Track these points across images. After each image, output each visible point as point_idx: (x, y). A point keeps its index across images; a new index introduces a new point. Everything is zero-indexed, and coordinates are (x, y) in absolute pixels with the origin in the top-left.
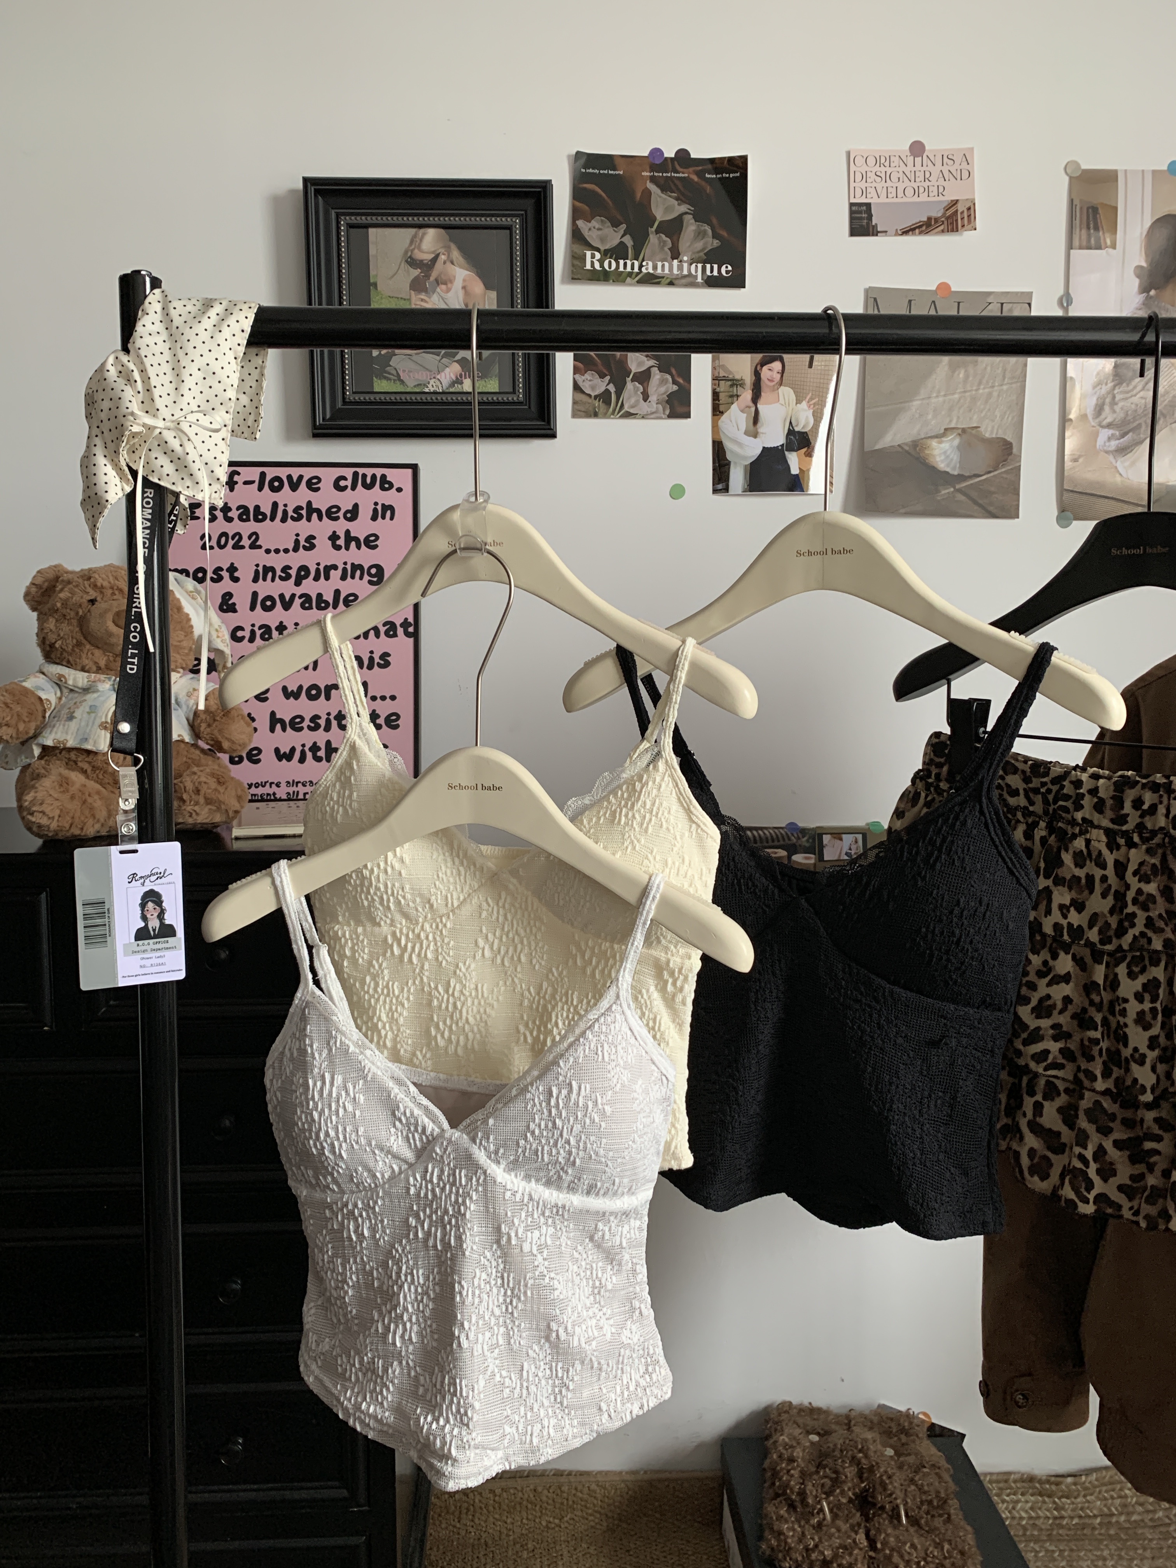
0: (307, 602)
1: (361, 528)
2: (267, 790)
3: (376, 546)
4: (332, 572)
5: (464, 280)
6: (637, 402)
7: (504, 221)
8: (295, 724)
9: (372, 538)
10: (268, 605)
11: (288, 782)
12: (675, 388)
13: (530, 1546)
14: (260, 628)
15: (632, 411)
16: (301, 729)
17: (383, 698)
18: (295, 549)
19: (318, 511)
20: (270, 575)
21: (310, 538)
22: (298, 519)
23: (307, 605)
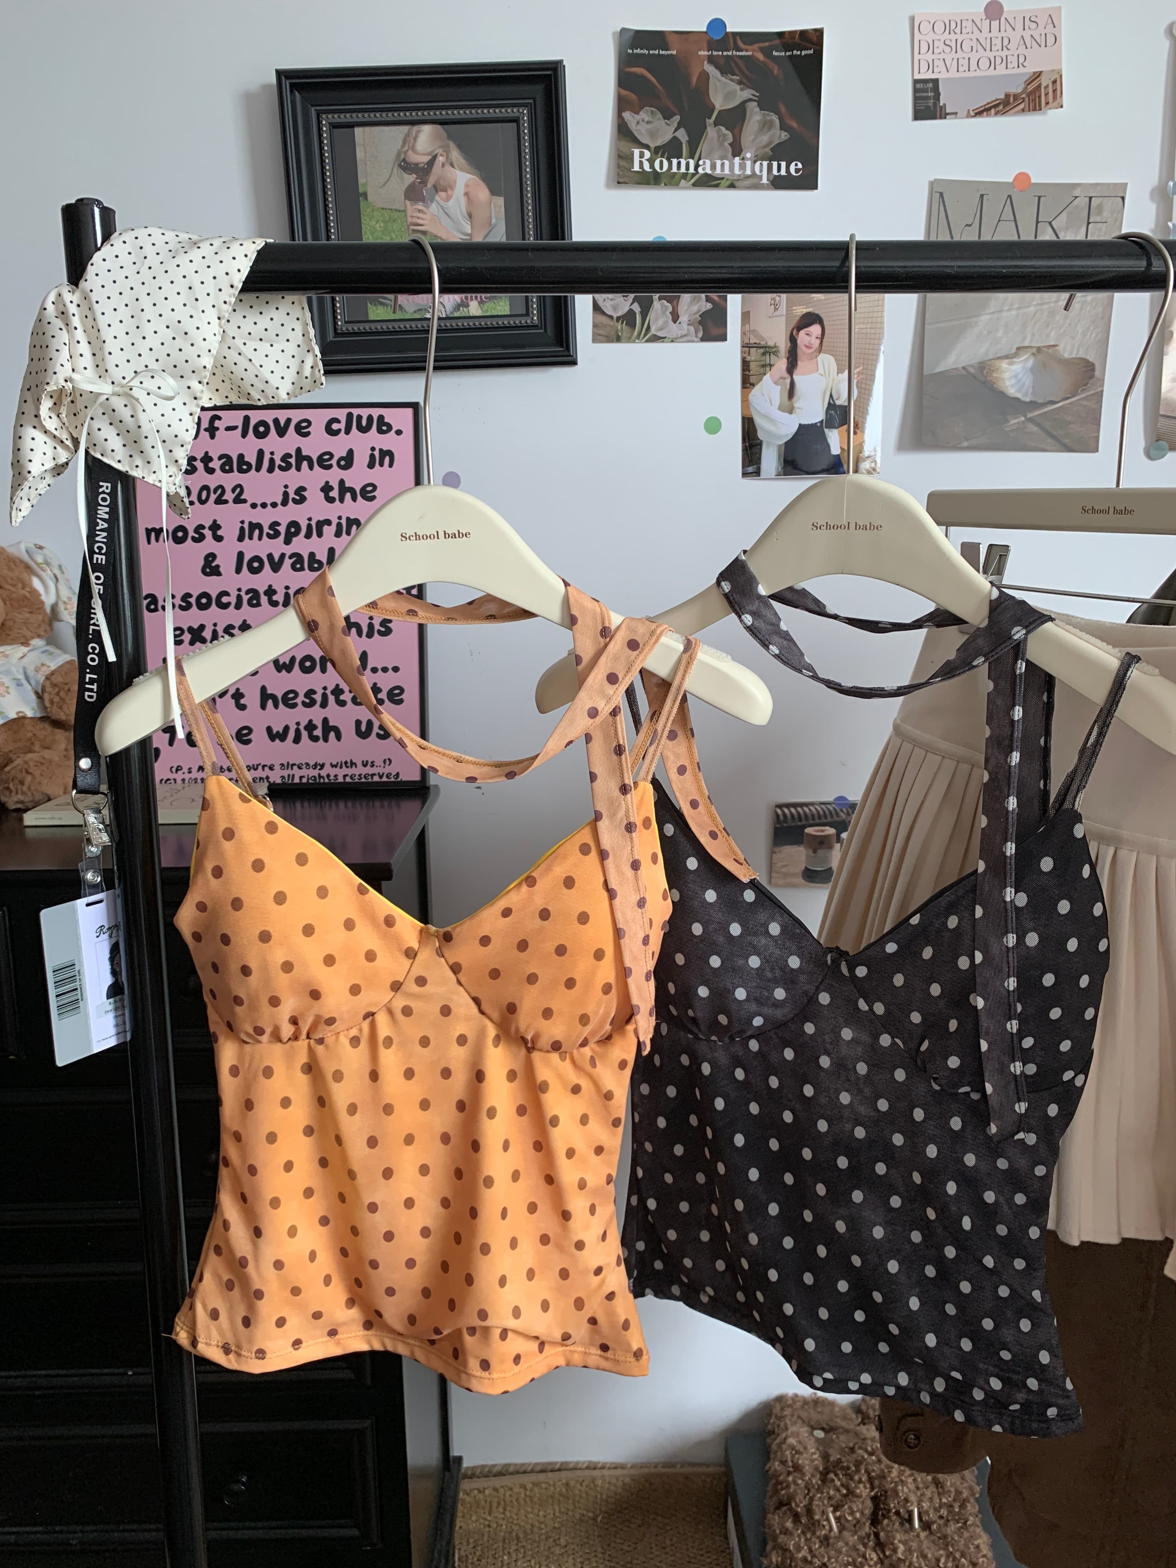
0: (298, 562)
1: (356, 477)
2: (261, 773)
3: (374, 498)
4: (326, 528)
5: (467, 186)
6: (666, 324)
7: (510, 112)
8: (289, 699)
9: (369, 489)
10: (255, 566)
11: (283, 765)
12: (709, 306)
13: (563, 1541)
14: (247, 592)
15: (660, 334)
16: (294, 706)
17: (385, 670)
18: (285, 503)
19: (309, 459)
20: (257, 532)
21: (300, 490)
22: (288, 467)
23: (298, 566)
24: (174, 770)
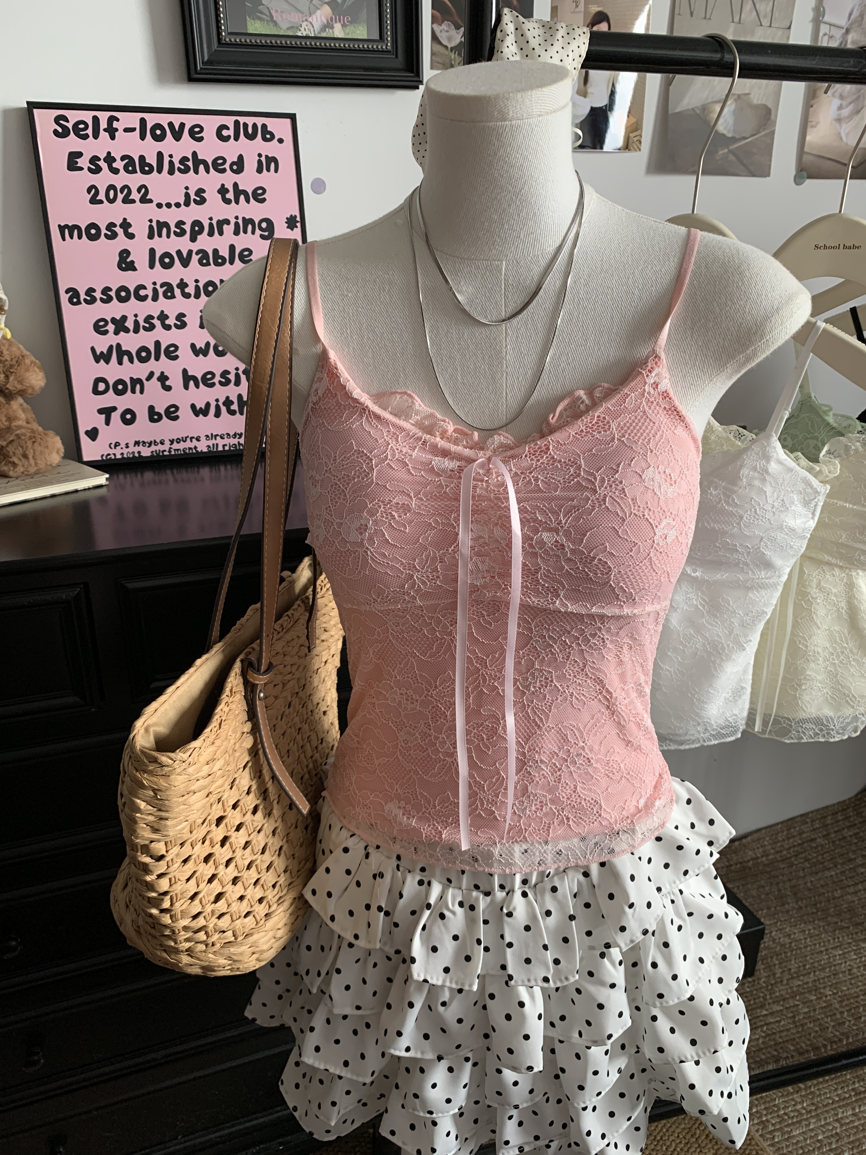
0: (204, 259)
1: (248, 181)
2: (188, 444)
3: (263, 201)
4: (225, 227)
8: (207, 380)
9: (260, 192)
10: (167, 261)
11: (207, 436)
14: (162, 286)
16: (213, 385)
18: (187, 204)
19: (204, 162)
20: (165, 231)
21: (200, 192)
22: (185, 171)
23: (205, 261)
24: (113, 446)
